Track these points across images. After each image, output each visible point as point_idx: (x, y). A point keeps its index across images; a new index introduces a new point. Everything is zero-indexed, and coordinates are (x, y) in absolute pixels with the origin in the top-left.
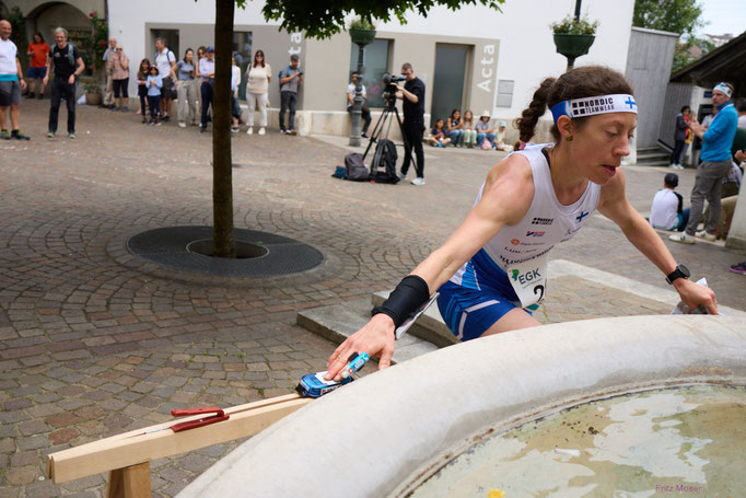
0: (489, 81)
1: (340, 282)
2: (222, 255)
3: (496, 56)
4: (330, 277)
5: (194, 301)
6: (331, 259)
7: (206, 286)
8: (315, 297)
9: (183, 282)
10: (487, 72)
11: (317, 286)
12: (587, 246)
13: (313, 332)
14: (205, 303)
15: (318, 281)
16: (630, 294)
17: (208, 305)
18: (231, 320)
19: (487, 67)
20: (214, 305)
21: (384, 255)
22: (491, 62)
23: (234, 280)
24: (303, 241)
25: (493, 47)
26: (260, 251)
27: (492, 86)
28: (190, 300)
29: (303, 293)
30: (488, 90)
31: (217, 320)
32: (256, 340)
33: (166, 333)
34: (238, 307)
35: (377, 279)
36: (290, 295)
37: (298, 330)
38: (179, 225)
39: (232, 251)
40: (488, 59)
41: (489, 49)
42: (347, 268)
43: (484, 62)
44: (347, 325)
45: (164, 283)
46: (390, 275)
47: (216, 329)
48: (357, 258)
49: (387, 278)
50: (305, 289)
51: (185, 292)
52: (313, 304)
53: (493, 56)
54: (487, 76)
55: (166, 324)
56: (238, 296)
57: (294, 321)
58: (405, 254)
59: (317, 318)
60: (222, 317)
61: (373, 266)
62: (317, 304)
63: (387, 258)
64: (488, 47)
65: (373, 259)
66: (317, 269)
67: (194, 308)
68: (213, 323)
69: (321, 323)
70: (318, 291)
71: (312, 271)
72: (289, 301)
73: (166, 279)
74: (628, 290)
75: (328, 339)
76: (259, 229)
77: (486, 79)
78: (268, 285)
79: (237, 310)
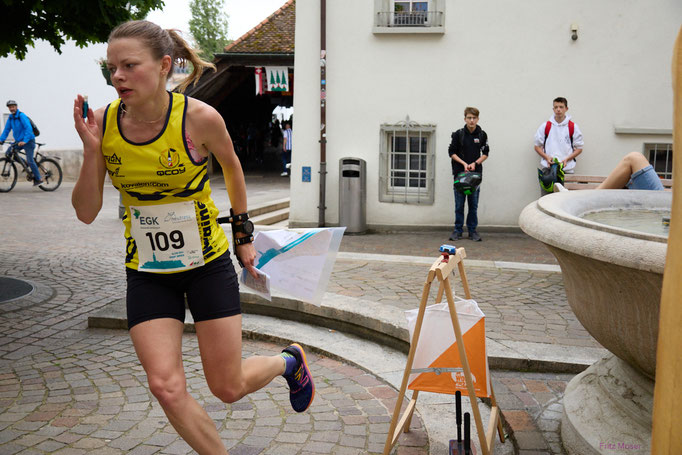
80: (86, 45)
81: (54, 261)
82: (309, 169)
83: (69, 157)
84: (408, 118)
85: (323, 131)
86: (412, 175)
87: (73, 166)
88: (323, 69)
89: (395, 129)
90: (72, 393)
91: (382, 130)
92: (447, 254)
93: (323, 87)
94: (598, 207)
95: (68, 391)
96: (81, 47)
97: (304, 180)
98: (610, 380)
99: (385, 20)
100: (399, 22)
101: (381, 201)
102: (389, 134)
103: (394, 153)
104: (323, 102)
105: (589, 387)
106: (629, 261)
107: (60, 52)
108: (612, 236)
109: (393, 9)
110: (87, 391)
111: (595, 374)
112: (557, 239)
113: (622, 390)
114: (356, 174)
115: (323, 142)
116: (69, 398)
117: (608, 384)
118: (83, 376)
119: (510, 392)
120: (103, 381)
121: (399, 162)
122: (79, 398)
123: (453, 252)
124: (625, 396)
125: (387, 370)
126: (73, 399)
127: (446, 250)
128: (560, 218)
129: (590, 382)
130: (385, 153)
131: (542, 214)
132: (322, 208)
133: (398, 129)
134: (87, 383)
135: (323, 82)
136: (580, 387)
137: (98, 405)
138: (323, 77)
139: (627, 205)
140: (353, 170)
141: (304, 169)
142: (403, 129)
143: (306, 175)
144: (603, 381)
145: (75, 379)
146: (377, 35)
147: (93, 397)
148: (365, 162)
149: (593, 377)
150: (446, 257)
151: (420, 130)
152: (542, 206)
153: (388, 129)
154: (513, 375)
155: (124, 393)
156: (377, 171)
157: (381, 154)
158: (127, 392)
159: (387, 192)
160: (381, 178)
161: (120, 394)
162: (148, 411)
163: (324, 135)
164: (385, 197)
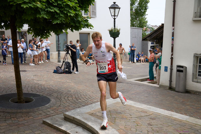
1: (55, 108)
2: (21, 102)
4: (52, 106)
5: (12, 119)
6: (53, 100)
7: (16, 113)
8: (48, 113)
9: (8, 113)
11: (49, 110)
12: (124, 90)
13: (48, 125)
14: (15, 119)
15: (49, 108)
16: (134, 106)
17: (17, 119)
18: (23, 124)
20: (18, 119)
21: (68, 98)
23: (24, 110)
24: (44, 95)
26: (32, 100)
28: (11, 118)
29: (45, 112)
31: (19, 124)
32: (31, 130)
33: (3, 131)
34: (25, 119)
35: (66, 106)
36: (41, 113)
37: (43, 125)
38: (7, 93)
39: (23, 101)
42: (57, 103)
44: (57, 123)
45: (2, 113)
46: (69, 104)
47: (19, 127)
48: (60, 99)
49: (69, 105)
50: (45, 111)
51: (10, 116)
52: (48, 116)
55: (3, 127)
56: (25, 116)
57: (42, 122)
58: (74, 97)
59: (48, 121)
60: (20, 123)
61: (65, 102)
62: (49, 116)
63: (69, 98)
65: (65, 99)
66: (48, 104)
67: (12, 121)
68: (18, 126)
69: (49, 123)
70: (49, 111)
71: (47, 105)
72: (40, 116)
73: (3, 112)
74: (133, 105)
75: (52, 127)
76: (31, 92)
78: (34, 111)
79: (25, 120)
82: (167, 67)
85: (172, 55)
88: (173, 33)
89: (199, 56)
91: (194, 56)
93: (173, 39)
97: (165, 71)
99: (198, 15)
101: (193, 81)
102: (197, 57)
104: (173, 45)
114: (182, 71)
115: (172, 59)
130: (196, 64)
132: (171, 81)
135: (173, 38)
138: (173, 36)
140: (181, 69)
141: (165, 67)
143: (166, 69)
146: (194, 21)
148: (186, 67)
153: (197, 55)
156: (192, 71)
159: (196, 78)
160: (193, 73)
163: (172, 56)
164: (195, 80)
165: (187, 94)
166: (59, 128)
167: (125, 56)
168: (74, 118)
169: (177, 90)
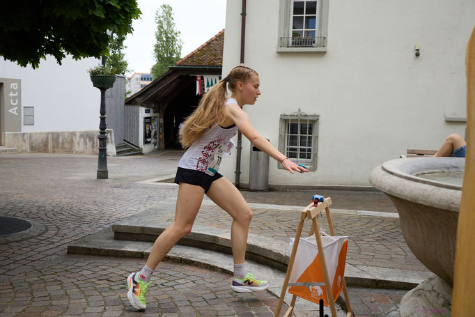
0: (17, 108)
3: (19, 90)
10: (14, 102)
19: (14, 98)
22: (16, 95)
25: (16, 84)
27: (19, 111)
30: (17, 114)
40: (14, 93)
41: (14, 85)
43: (11, 95)
53: (17, 90)
54: (15, 104)
64: (13, 84)
77: (15, 106)
80: (80, 59)
81: (48, 207)
83: (66, 136)
84: (299, 110)
86: (301, 150)
87: (68, 142)
89: (290, 118)
90: (51, 299)
91: (281, 119)
92: (316, 201)
94: (427, 169)
95: (48, 298)
96: (76, 60)
98: (433, 294)
99: (286, 43)
100: (295, 44)
101: (279, 168)
102: (286, 121)
103: (289, 135)
105: (418, 299)
106: (444, 205)
107: (60, 64)
108: (432, 187)
109: (291, 35)
110: (61, 298)
111: (423, 290)
112: (393, 190)
113: (441, 301)
116: (48, 303)
117: (432, 296)
118: (59, 287)
119: (362, 302)
120: (73, 291)
121: (292, 141)
122: (54, 303)
123: (322, 200)
124: (443, 305)
125: (275, 286)
126: (51, 304)
127: (317, 199)
128: (397, 175)
129: (419, 295)
130: (283, 134)
131: (384, 172)
132: (238, 173)
133: (293, 118)
134: (63, 292)
136: (412, 299)
137: (68, 308)
139: (448, 168)
142: (296, 118)
144: (428, 294)
145: (54, 289)
146: (279, 53)
147: (64, 302)
149: (421, 291)
150: (316, 203)
151: (308, 118)
152: (385, 167)
153: (286, 118)
154: (365, 290)
155: (87, 300)
157: (280, 135)
158: (89, 299)
161: (84, 300)
162: (102, 313)
165: (271, 193)
166: (122, 251)
167: (90, 141)
168: (143, 228)
169: (252, 187)
